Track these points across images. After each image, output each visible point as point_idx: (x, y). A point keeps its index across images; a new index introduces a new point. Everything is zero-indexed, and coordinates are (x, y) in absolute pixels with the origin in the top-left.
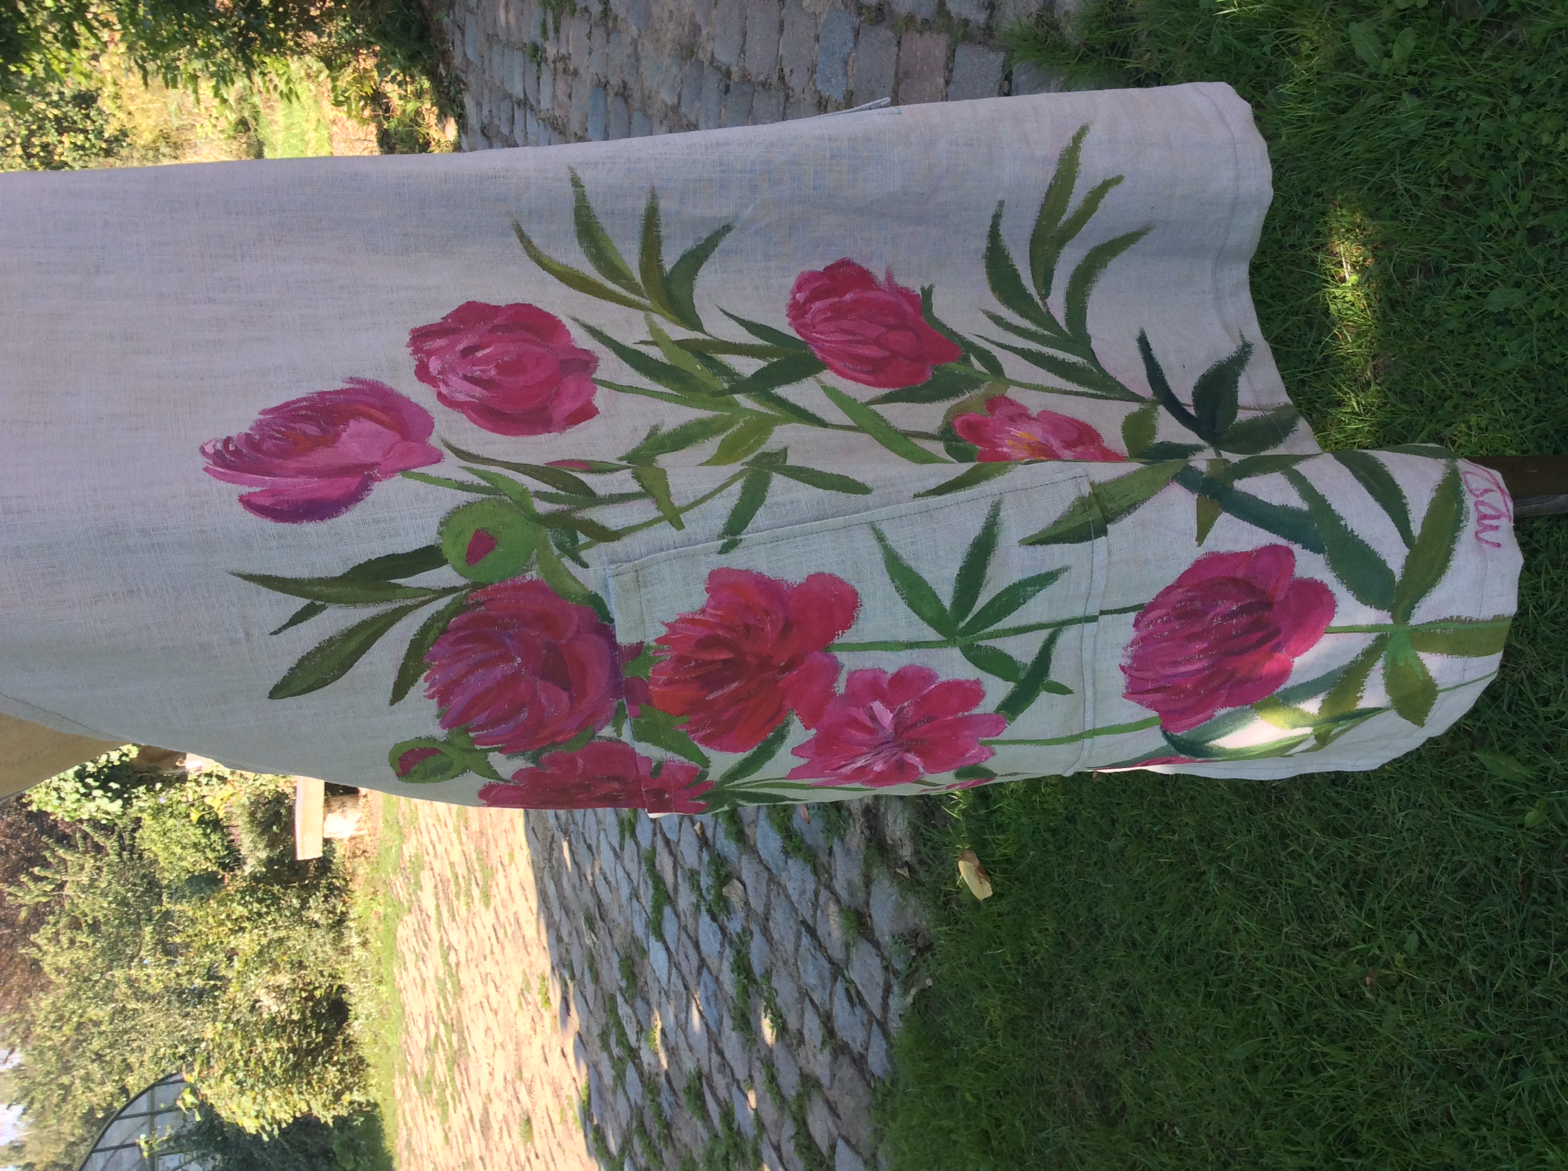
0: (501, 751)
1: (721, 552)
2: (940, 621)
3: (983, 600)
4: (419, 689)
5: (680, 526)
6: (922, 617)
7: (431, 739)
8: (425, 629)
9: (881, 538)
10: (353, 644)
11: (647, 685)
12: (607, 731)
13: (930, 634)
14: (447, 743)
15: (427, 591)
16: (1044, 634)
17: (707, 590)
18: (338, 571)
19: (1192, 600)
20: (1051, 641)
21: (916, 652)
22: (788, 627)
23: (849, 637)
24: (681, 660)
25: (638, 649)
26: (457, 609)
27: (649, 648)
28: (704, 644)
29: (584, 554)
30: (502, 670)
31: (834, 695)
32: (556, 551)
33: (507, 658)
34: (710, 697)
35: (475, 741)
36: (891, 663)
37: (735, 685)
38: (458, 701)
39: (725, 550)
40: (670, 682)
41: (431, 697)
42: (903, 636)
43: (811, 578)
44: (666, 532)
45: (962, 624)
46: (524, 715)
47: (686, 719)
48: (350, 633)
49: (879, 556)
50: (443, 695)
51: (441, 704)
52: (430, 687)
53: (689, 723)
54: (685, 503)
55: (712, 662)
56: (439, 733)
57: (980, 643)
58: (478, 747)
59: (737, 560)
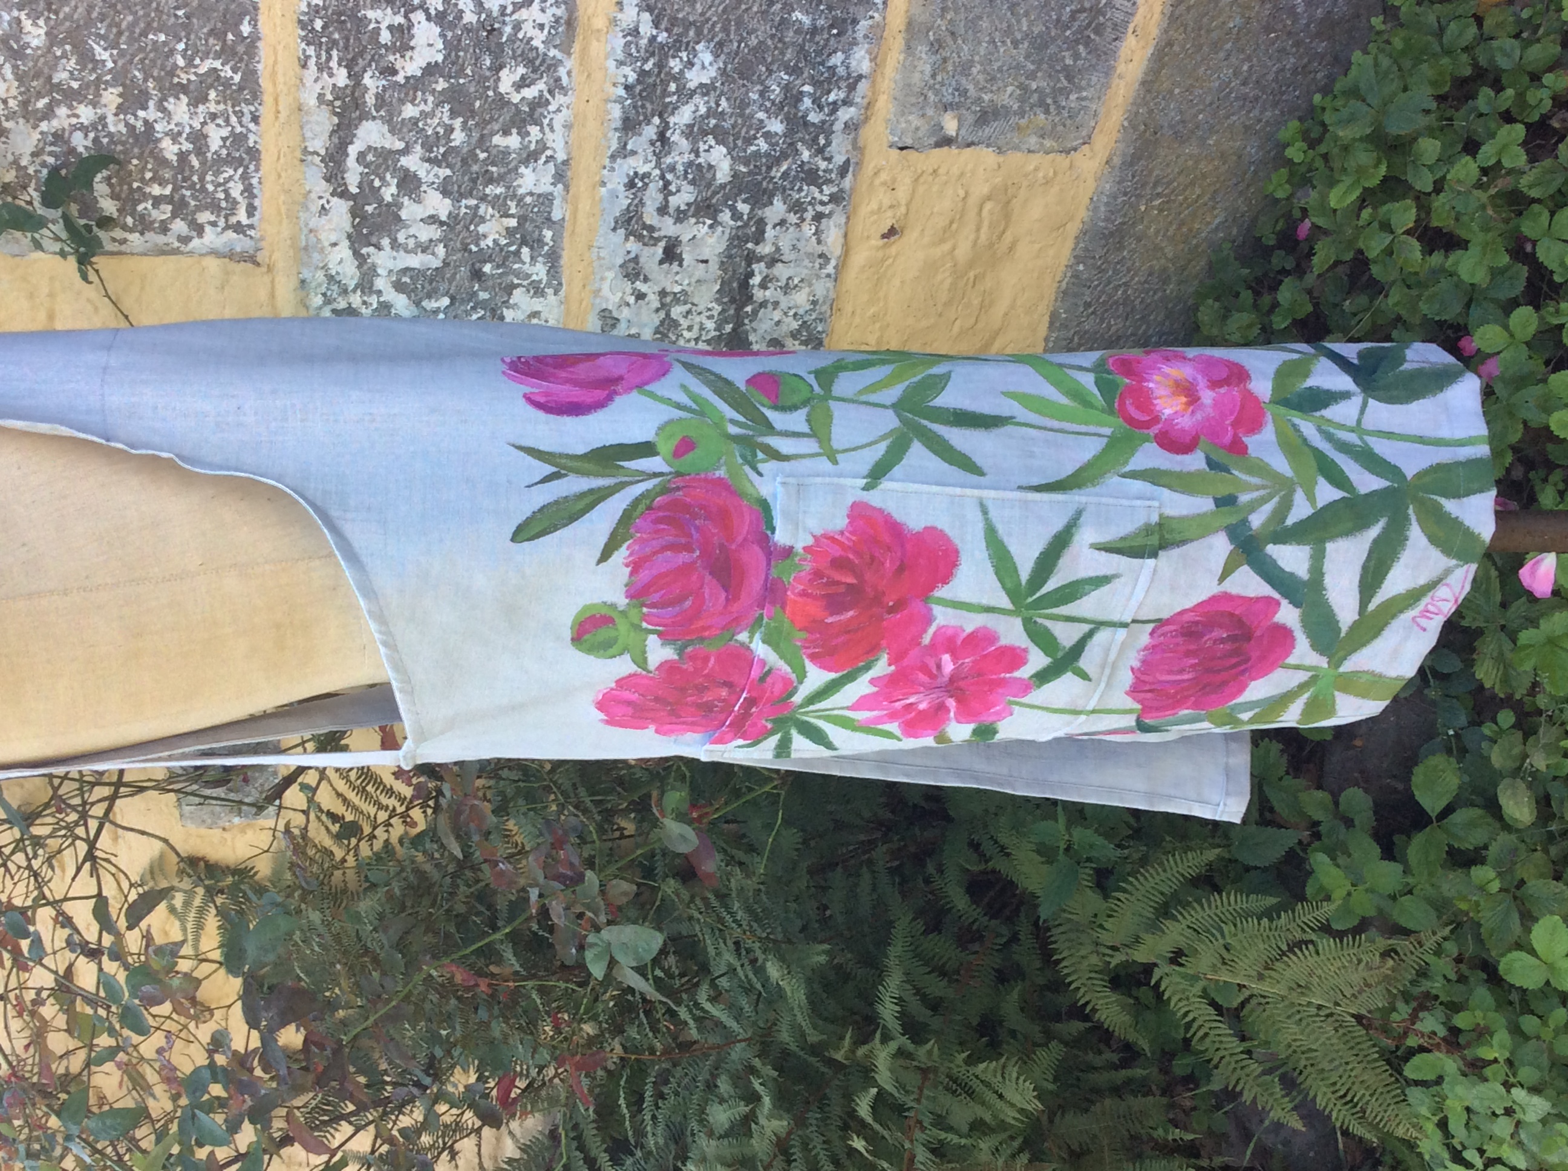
0: (660, 635)
1: (863, 489)
2: (1014, 593)
3: (1051, 585)
4: (622, 554)
5: (835, 462)
6: (1004, 587)
7: (613, 606)
8: (636, 502)
9: (985, 512)
10: (581, 505)
11: (786, 590)
12: (743, 637)
13: (1005, 603)
14: (623, 613)
15: (643, 473)
16: (1086, 628)
17: (848, 516)
18: (581, 450)
19: (1197, 623)
20: (1090, 635)
21: (991, 615)
22: (901, 569)
23: (942, 592)
24: (817, 574)
25: (788, 552)
26: (664, 490)
27: (797, 554)
28: (838, 564)
29: (761, 467)
30: (684, 557)
31: (919, 644)
32: (740, 461)
33: (689, 548)
34: (829, 620)
35: (645, 618)
36: (971, 623)
37: (851, 613)
38: (645, 575)
39: (866, 488)
40: (804, 594)
41: (627, 566)
42: (985, 601)
43: (926, 528)
44: (824, 464)
45: (1030, 600)
46: (688, 603)
47: (803, 635)
48: (582, 495)
49: (980, 526)
50: (636, 566)
51: (632, 574)
52: (631, 555)
53: (806, 640)
54: (841, 448)
55: (839, 583)
56: (622, 601)
57: (1040, 620)
58: (644, 625)
59: (875, 498)
